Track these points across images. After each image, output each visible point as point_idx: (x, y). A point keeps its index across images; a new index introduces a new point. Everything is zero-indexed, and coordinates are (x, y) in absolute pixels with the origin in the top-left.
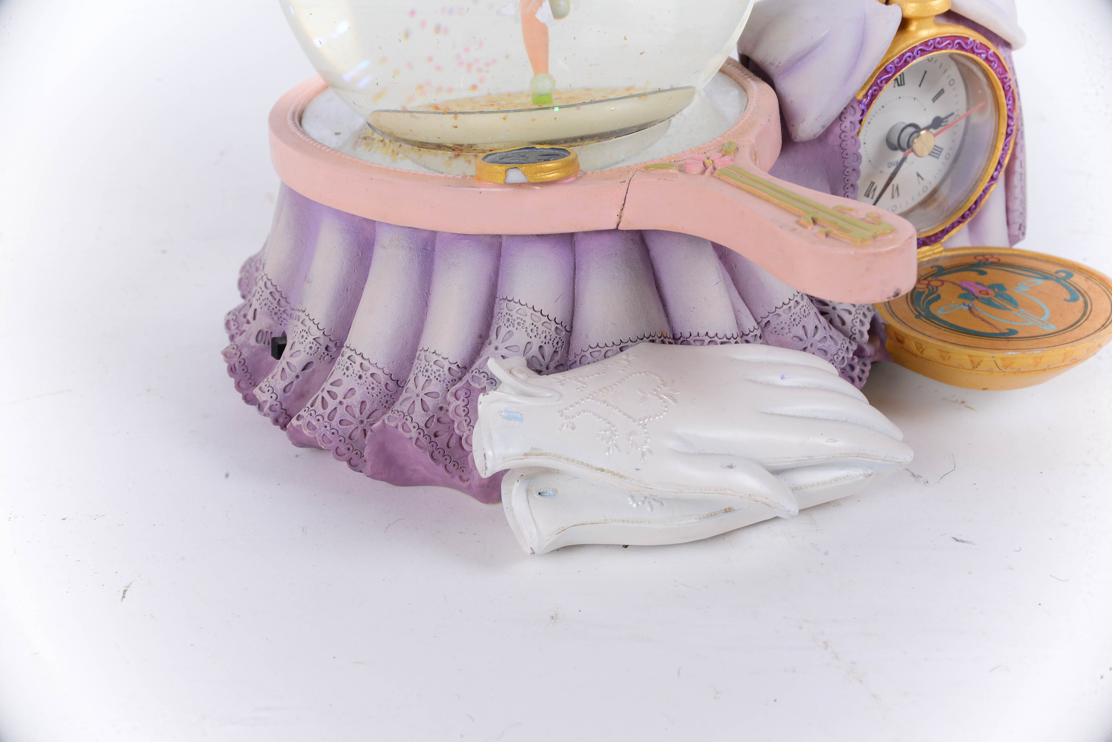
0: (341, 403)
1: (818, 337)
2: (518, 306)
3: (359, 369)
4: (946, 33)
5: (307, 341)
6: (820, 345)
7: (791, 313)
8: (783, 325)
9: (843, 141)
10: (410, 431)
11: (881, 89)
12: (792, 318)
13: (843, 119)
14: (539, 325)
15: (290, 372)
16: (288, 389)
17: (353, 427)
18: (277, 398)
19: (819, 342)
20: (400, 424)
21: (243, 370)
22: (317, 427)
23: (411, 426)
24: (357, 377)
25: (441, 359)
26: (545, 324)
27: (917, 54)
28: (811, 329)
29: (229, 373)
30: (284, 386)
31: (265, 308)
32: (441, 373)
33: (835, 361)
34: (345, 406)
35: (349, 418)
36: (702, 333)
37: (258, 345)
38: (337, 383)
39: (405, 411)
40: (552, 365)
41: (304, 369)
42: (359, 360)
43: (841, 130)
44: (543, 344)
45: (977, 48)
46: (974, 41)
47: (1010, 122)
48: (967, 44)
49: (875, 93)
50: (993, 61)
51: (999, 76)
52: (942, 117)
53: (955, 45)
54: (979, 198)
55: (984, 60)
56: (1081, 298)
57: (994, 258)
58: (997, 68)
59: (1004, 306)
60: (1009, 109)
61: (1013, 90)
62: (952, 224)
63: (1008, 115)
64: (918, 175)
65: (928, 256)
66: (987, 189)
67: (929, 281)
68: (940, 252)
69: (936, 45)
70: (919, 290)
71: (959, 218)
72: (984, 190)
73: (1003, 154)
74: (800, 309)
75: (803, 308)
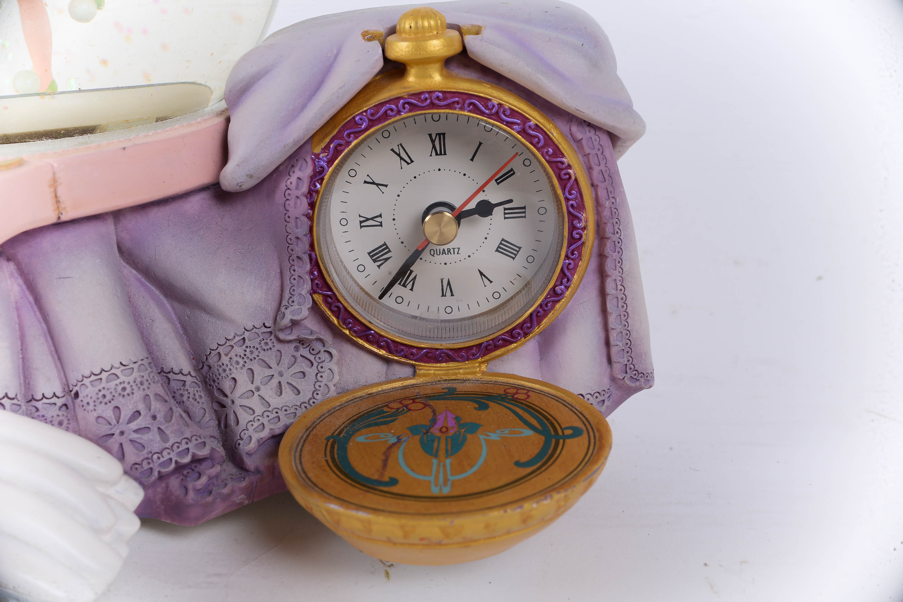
1: (134, 425)
4: (452, 89)
7: (100, 387)
8: (89, 400)
9: (288, 200)
11: (348, 143)
12: (101, 394)
13: (291, 174)
19: (134, 431)
27: (404, 108)
28: (126, 413)
33: (153, 461)
43: (286, 186)
45: (504, 113)
46: (500, 105)
47: (575, 222)
48: (487, 107)
49: (338, 148)
50: (536, 137)
51: (547, 158)
52: (493, 202)
53: (466, 105)
54: (534, 315)
55: (519, 133)
56: (539, 465)
57: (526, 394)
58: (543, 147)
59: (437, 450)
60: (572, 206)
61: (576, 180)
62: (493, 340)
63: (569, 213)
64: (481, 274)
65: (453, 374)
66: (546, 305)
67: (414, 402)
68: (475, 373)
69: (434, 101)
70: (385, 409)
71: (503, 334)
72: (541, 306)
73: (570, 264)
74: (117, 385)
75: (123, 385)
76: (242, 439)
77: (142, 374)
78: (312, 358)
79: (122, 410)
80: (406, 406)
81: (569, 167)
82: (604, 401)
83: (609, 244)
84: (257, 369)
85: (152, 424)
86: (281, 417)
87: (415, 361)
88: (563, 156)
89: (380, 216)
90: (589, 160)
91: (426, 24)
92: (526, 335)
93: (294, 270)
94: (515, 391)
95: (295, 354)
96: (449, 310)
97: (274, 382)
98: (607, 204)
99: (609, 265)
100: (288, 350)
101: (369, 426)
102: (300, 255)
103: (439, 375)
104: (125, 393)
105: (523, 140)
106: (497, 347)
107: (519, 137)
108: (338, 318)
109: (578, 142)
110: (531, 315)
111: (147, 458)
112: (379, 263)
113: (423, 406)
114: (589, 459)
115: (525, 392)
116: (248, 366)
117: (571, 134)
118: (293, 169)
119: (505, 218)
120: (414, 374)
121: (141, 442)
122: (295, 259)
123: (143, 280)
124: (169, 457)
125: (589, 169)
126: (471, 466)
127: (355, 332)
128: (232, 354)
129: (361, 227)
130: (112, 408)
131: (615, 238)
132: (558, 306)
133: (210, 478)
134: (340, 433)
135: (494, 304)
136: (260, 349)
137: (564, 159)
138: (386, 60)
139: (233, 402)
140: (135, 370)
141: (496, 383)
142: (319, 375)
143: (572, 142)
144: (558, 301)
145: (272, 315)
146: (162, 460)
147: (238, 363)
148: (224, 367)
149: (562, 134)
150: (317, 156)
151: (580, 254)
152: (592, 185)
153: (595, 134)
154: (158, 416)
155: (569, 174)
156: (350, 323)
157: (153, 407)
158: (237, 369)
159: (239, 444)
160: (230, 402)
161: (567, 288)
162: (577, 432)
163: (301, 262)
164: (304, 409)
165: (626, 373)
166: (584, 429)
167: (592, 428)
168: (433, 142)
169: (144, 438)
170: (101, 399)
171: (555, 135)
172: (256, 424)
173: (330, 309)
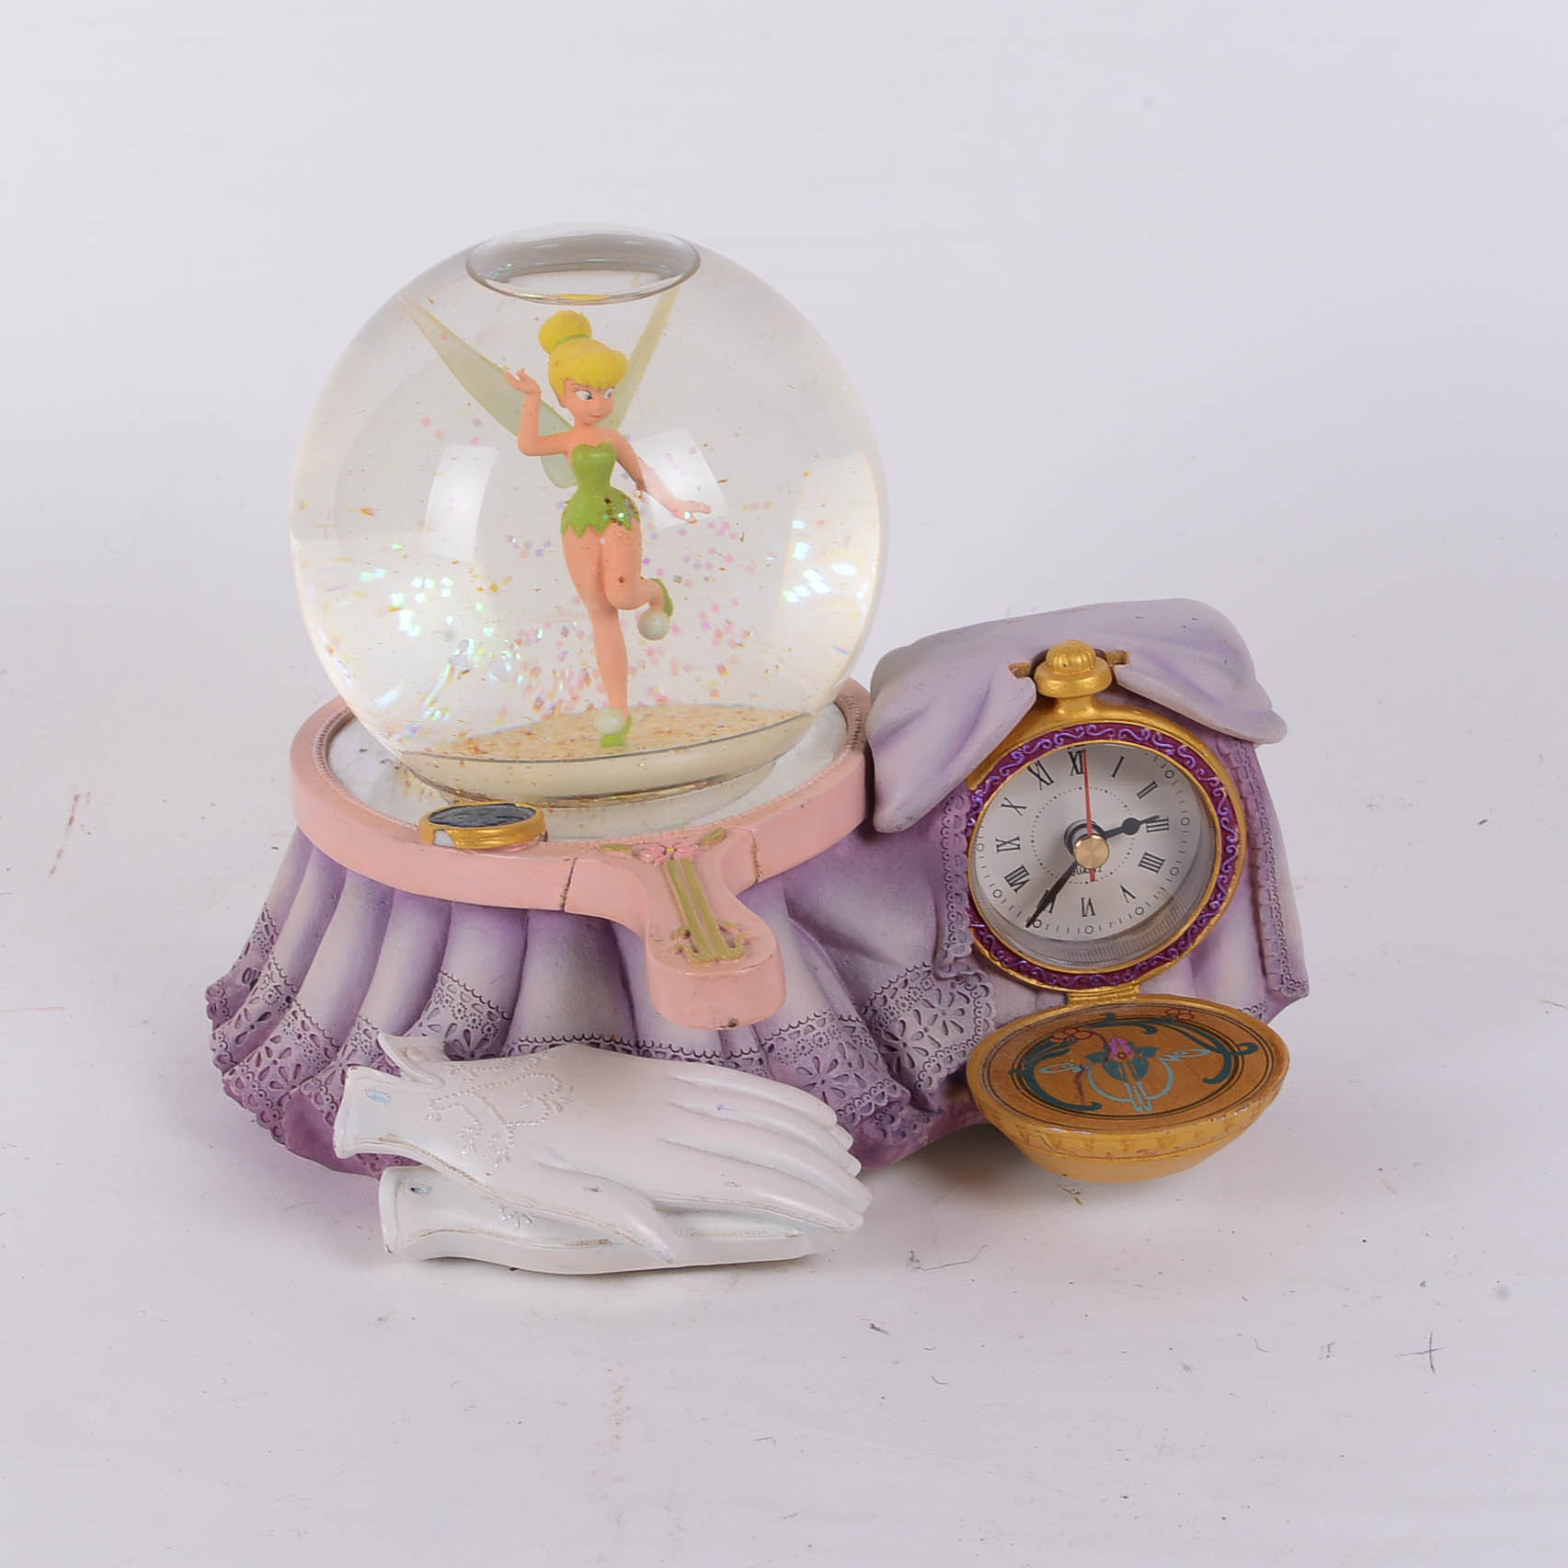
0: (275, 1062)
1: (834, 1074)
2: (450, 981)
3: (300, 1027)
5: (268, 987)
6: (836, 1084)
7: (799, 1039)
8: (788, 1052)
9: (945, 838)
10: (322, 1103)
11: (1004, 779)
12: (800, 1046)
13: (947, 812)
14: (468, 1006)
15: (245, 1020)
16: (241, 1039)
17: (284, 1092)
18: (227, 1047)
19: (834, 1080)
20: (313, 1093)
21: (224, 1012)
22: (245, 1085)
23: (325, 1097)
24: (296, 1037)
25: (370, 1028)
26: (476, 1007)
27: (1059, 741)
28: (825, 1063)
29: (208, 1012)
30: (236, 1035)
31: (259, 942)
32: (368, 1044)
34: (279, 1066)
35: (281, 1081)
36: (665, 1044)
37: (244, 985)
38: (278, 1039)
39: (323, 1080)
40: (478, 1053)
41: (260, 1020)
42: (300, 1016)
43: (943, 824)
44: (470, 1029)
45: (1157, 739)
46: (1152, 732)
47: (1228, 837)
48: (1139, 734)
49: (994, 784)
50: (1188, 759)
51: (1200, 778)
52: (1139, 820)
53: (1119, 735)
54: (1189, 932)
55: (1171, 756)
56: (1226, 1080)
57: (1189, 1014)
58: (1195, 768)
59: (1124, 1075)
60: (1225, 822)
61: (1228, 797)
62: (1147, 961)
63: (1222, 829)
64: (1124, 890)
65: (1107, 999)
66: (1201, 922)
67: (1078, 1031)
68: (1130, 996)
69: (1088, 733)
70: (1052, 1040)
71: (1158, 954)
72: (1195, 923)
73: (1223, 879)
74: (814, 1036)
75: (819, 1036)
76: (922, 1081)
77: (833, 1024)
78: (967, 993)
79: (821, 1060)
80: (1072, 1035)
81: (1221, 785)
82: (1261, 1015)
83: (1261, 855)
84: (922, 1009)
85: (849, 1071)
86: (953, 1057)
87: (1068, 988)
88: (1214, 775)
89: (1018, 839)
90: (1237, 773)
91: (1079, 660)
92: (1180, 953)
93: (952, 907)
94: (1177, 1012)
95: (952, 991)
96: (1089, 930)
97: (939, 1022)
98: (1257, 815)
99: (1261, 874)
100: (945, 987)
101: (1045, 1058)
102: (959, 892)
103: (1092, 1000)
104: (822, 1043)
105: (1177, 764)
106: (1151, 968)
107: (1173, 761)
108: (989, 950)
109: (1226, 757)
110: (1186, 933)
111: (849, 1104)
112: (1015, 887)
113: (1088, 1035)
114: (1272, 1071)
115: (1187, 1012)
116: (913, 1008)
117: (1218, 749)
118: (948, 807)
119: (1148, 831)
120: (1066, 1002)
121: (841, 1088)
122: (954, 896)
123: (799, 927)
124: (869, 1101)
125: (1238, 782)
126: (1164, 1087)
127: (1006, 963)
128: (897, 997)
129: (998, 851)
130: (812, 1057)
131: (1266, 848)
132: (1213, 921)
133: (903, 1120)
134: (1019, 1066)
135: (1138, 920)
136: (922, 990)
137: (1215, 778)
138: (1039, 696)
139: (905, 1045)
140: (827, 1020)
141: (1154, 1005)
142: (978, 1010)
143: (1219, 757)
144: (1213, 916)
145: (930, 954)
146: (863, 1104)
147: (904, 1005)
148: (892, 1010)
149: (1212, 752)
150: (973, 793)
151: (1233, 868)
152: (1241, 797)
153: (1242, 747)
154: (853, 1064)
155: (1221, 792)
156: (1001, 954)
157: (847, 1055)
158: (904, 1011)
159: (920, 1086)
160: (901, 1045)
161: (1221, 902)
162: (1252, 1048)
163: (959, 898)
164: (971, 1047)
165: (1282, 983)
166: (1258, 1043)
167: (1265, 1042)
168: (1074, 760)
169: (845, 1085)
170: (801, 1051)
171: (1206, 756)
172: (932, 1065)
173: (983, 944)
